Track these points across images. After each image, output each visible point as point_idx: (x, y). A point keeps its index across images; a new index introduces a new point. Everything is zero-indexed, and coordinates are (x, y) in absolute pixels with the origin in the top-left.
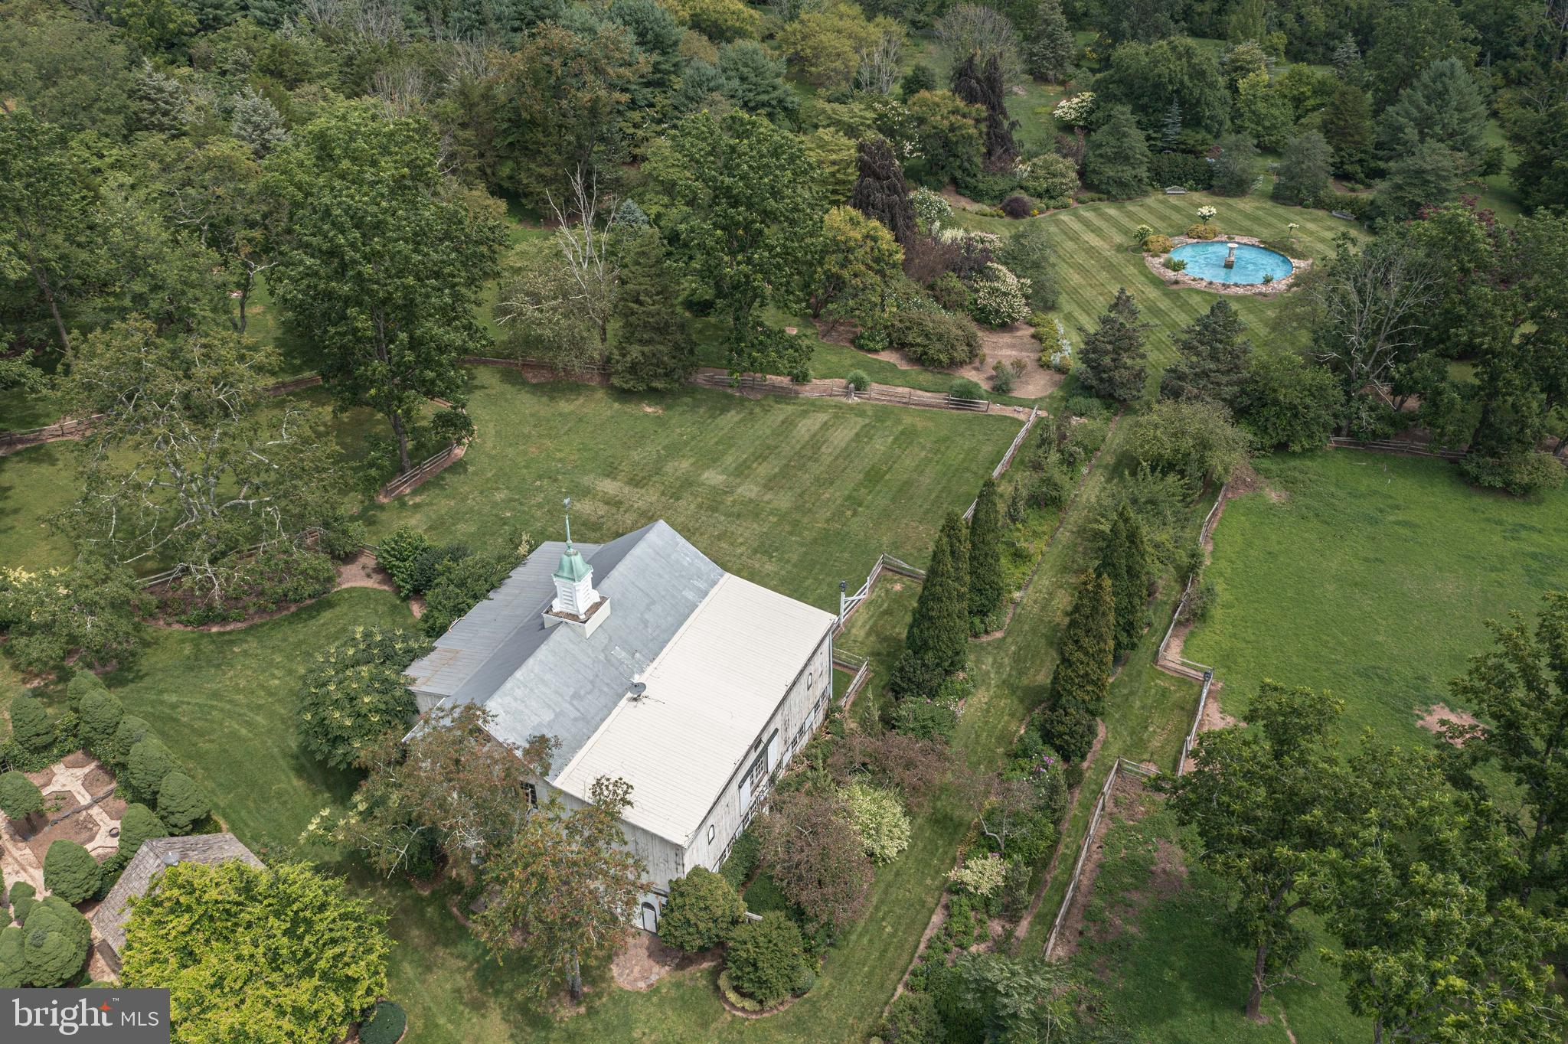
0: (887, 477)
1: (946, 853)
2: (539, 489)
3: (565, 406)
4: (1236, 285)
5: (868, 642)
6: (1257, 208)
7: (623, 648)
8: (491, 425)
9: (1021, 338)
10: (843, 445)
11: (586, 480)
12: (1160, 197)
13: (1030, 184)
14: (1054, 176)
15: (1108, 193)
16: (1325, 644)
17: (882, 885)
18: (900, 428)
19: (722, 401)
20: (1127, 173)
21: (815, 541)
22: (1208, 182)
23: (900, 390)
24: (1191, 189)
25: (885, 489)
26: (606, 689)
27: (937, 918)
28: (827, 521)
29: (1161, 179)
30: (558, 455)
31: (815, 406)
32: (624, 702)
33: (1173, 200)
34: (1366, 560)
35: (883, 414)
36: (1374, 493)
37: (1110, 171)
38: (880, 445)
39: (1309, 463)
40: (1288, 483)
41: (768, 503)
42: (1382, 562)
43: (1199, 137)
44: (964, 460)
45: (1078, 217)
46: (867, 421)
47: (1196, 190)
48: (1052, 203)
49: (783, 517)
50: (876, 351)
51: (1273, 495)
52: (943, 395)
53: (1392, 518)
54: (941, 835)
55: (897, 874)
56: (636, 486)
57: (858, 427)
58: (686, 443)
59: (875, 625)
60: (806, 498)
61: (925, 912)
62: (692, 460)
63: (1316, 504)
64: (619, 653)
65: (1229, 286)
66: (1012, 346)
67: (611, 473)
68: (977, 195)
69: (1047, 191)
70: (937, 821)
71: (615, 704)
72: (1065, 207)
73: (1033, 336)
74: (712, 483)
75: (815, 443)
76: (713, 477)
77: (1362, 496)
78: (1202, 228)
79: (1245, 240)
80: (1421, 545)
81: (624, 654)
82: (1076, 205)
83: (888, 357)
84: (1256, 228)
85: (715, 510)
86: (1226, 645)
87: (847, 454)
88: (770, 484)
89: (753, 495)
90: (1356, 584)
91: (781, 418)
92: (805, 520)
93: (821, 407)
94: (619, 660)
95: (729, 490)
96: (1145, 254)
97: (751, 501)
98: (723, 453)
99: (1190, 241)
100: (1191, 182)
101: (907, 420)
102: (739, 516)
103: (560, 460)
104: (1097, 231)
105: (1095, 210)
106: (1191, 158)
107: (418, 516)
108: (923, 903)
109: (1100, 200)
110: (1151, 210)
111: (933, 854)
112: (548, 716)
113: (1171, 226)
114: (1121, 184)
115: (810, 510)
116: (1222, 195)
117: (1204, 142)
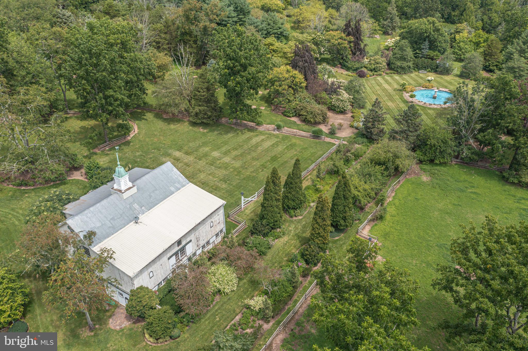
0: (279, 159)
1: (251, 294)
2: (153, 153)
3: (172, 126)
4: (434, 104)
5: (250, 215)
6: (452, 79)
7: (138, 204)
8: (144, 131)
9: (347, 117)
10: (267, 147)
11: (170, 151)
12: (417, 73)
13: (369, 66)
14: (378, 64)
15: (397, 71)
16: (427, 234)
17: (222, 303)
18: (290, 143)
19: (229, 129)
20: (405, 64)
21: (244, 179)
22: (436, 69)
23: (295, 130)
24: (429, 72)
25: (277, 163)
26: (126, 218)
27: (238, 318)
28: (251, 172)
29: (418, 67)
30: (164, 142)
31: (261, 133)
32: (132, 223)
33: (421, 75)
34: (454, 204)
35: (285, 138)
36: (465, 181)
37: (399, 63)
38: (280, 148)
39: (443, 168)
40: (432, 175)
41: (232, 164)
42: (460, 206)
43: (435, 54)
44: (310, 156)
45: (384, 79)
46: (279, 140)
47: (431, 72)
48: (375, 73)
49: (235, 169)
50: (290, 117)
51: (425, 178)
52: (310, 133)
53: (470, 191)
54: (251, 287)
55: (229, 299)
56: (187, 154)
57: (274, 142)
58: (210, 142)
59: (255, 210)
60: (246, 164)
61: (234, 315)
62: (210, 148)
63: (441, 183)
64: (136, 206)
65: (431, 105)
66: (342, 119)
67: (179, 150)
68: (348, 69)
69: (374, 69)
70: (252, 282)
71: (128, 224)
72: (380, 75)
73: (352, 117)
74: (215, 156)
75: (257, 145)
76: (216, 154)
77: (461, 182)
78: (428, 84)
79: (444, 90)
80: (478, 201)
81: (137, 206)
82: (384, 74)
83: (294, 119)
84: (449, 85)
85: (212, 165)
86: (388, 230)
87: (267, 150)
88: (235, 158)
89: (227, 161)
90: (447, 213)
91: (248, 136)
92: (243, 171)
93: (264, 134)
94: (135, 208)
95: (220, 159)
96: (404, 92)
97: (226, 163)
98: (222, 147)
99: (422, 89)
100: (429, 69)
101: (294, 141)
102: (220, 168)
103: (164, 144)
104: (389, 84)
105: (391, 77)
106: (430, 60)
107: (107, 158)
108: (234, 311)
109: (394, 73)
110: (412, 78)
111: (245, 293)
112: (98, 224)
113: (417, 83)
114: (403, 68)
115: (246, 168)
116: (439, 74)
117: (437, 56)
